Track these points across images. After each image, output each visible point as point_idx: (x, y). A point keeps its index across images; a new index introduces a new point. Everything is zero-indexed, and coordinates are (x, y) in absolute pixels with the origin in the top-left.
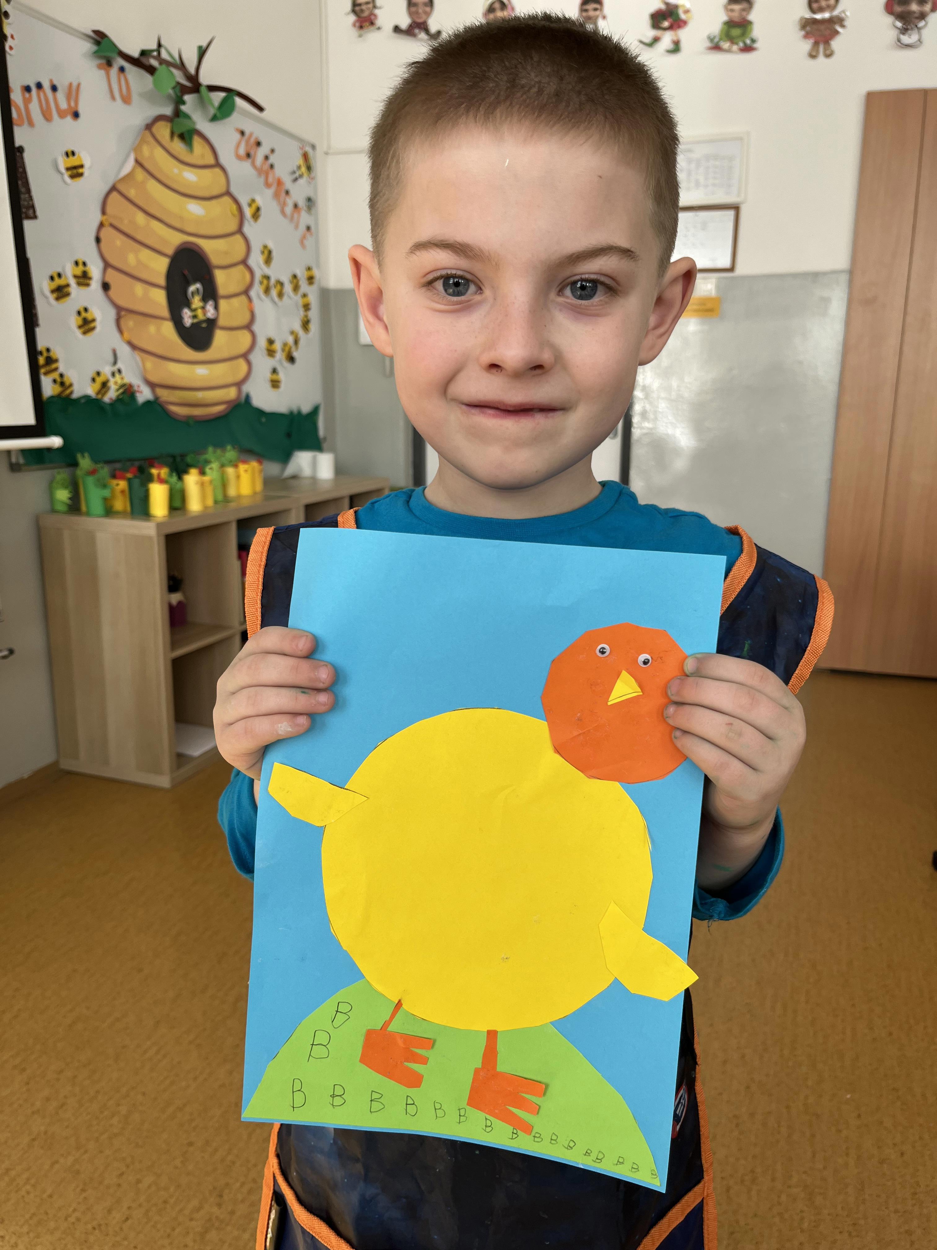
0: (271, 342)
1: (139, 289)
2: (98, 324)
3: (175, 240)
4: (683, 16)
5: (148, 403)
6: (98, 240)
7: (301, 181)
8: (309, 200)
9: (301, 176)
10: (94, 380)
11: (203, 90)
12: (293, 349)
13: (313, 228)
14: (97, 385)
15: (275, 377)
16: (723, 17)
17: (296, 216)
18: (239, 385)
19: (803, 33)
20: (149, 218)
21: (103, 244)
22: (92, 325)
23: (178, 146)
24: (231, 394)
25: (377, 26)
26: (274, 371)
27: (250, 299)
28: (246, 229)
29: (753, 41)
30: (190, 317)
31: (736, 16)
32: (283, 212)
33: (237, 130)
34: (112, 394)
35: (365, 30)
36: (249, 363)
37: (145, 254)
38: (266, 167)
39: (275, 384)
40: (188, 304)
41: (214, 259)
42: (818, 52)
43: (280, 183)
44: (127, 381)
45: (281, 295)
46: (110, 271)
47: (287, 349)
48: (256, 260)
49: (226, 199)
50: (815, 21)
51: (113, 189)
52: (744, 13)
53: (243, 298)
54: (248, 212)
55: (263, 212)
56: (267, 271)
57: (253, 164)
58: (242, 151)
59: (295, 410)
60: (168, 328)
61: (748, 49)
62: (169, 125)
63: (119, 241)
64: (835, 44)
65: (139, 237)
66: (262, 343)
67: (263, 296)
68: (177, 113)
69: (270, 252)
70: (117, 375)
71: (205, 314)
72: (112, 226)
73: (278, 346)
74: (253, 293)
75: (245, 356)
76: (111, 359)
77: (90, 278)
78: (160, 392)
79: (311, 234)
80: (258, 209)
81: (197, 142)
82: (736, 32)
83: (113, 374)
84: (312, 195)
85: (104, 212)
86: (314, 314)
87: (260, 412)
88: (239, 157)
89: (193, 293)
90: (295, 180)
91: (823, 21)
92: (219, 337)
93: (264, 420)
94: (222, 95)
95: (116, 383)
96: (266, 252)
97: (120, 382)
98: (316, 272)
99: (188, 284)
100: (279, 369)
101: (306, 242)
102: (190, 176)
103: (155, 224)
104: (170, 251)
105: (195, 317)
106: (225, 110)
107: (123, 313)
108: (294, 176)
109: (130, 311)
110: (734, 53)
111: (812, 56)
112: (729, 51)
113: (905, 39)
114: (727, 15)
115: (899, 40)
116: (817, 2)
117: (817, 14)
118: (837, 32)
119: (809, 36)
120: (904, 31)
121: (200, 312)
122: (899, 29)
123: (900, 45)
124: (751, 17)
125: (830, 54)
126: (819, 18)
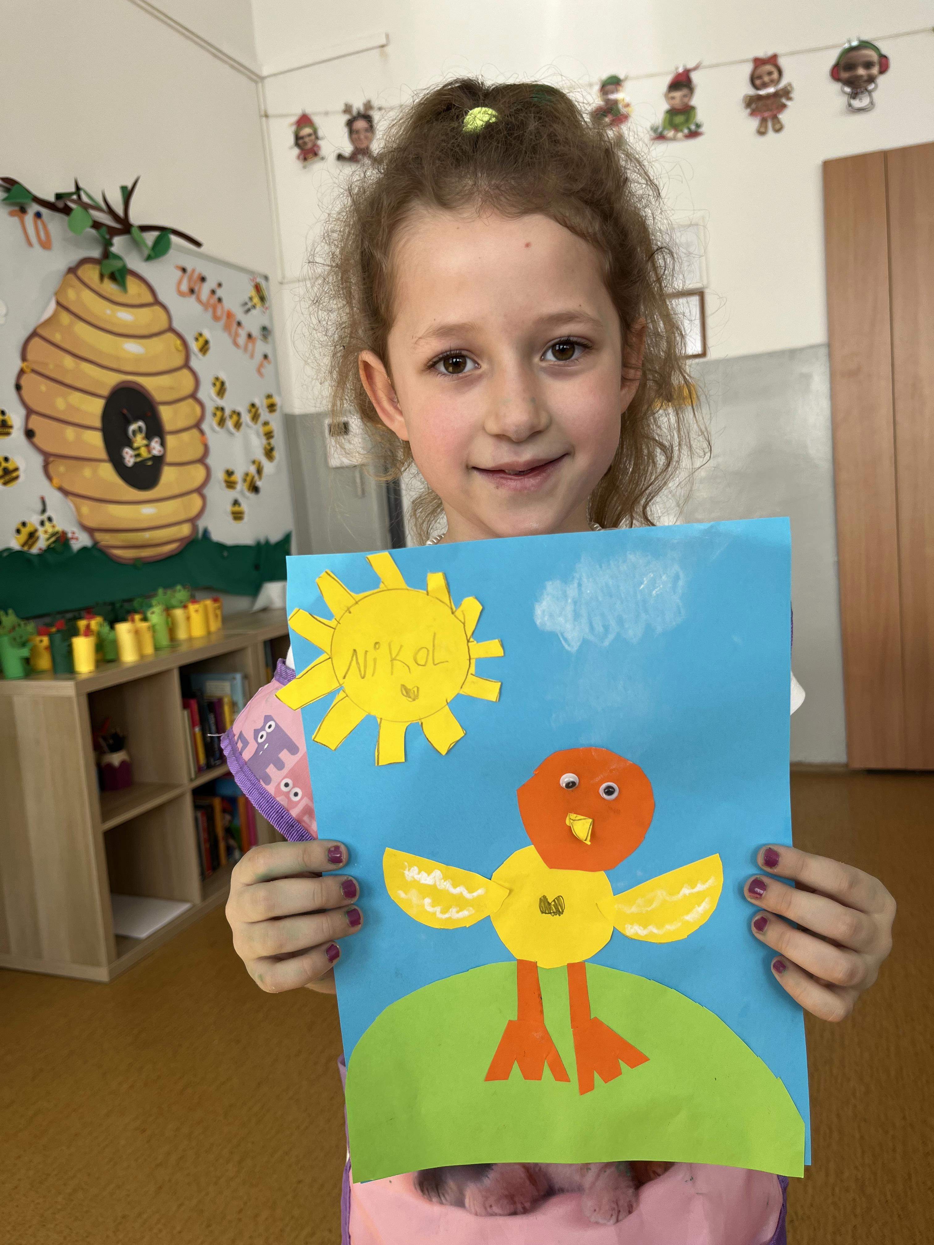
0: (229, 473)
1: (70, 433)
2: (21, 473)
3: (111, 380)
4: (623, 110)
5: (84, 549)
6: (18, 387)
7: (253, 312)
8: (264, 329)
9: (254, 307)
10: (18, 531)
11: (135, 231)
13: (270, 356)
14: (24, 536)
15: (237, 509)
16: (665, 106)
17: (250, 346)
18: (193, 521)
19: (748, 111)
20: (80, 361)
21: (24, 392)
22: (14, 474)
23: (109, 287)
24: (185, 530)
25: (321, 157)
26: (236, 503)
27: (202, 432)
28: (194, 363)
29: (698, 126)
30: (131, 456)
31: (677, 102)
32: (235, 344)
33: (178, 267)
34: (42, 543)
35: (309, 161)
36: (203, 497)
37: (76, 398)
38: (214, 300)
39: (238, 516)
40: (129, 443)
41: (157, 396)
42: (766, 128)
43: (229, 315)
44: (59, 528)
45: (238, 425)
46: (34, 417)
47: (249, 479)
48: (207, 393)
49: (170, 336)
50: (760, 98)
51: (34, 334)
52: (686, 100)
53: (195, 432)
54: (194, 346)
56: (220, 403)
57: (199, 300)
58: (184, 287)
59: (263, 541)
60: (107, 471)
61: (693, 134)
62: (97, 267)
63: (44, 386)
64: (783, 117)
65: (68, 381)
66: (219, 475)
67: (217, 428)
68: (107, 255)
69: (223, 384)
70: (47, 524)
71: (149, 452)
72: (33, 371)
73: (238, 477)
74: (205, 426)
75: (199, 490)
76: (39, 507)
77: (11, 427)
78: (99, 536)
79: (269, 362)
80: (206, 342)
81: (131, 283)
82: (679, 119)
83: (42, 523)
84: (266, 323)
85: (24, 358)
86: (278, 442)
87: (221, 547)
88: (181, 294)
89: (134, 432)
90: (248, 311)
91: (768, 96)
92: (168, 475)
93: (226, 554)
94: (156, 234)
95: (46, 532)
96: (218, 384)
97: (50, 530)
98: (277, 399)
99: (129, 423)
100: (241, 500)
101: (263, 370)
102: (125, 316)
103: (85, 366)
104: (106, 392)
105: (138, 455)
106: (161, 248)
107: (52, 459)
109: (62, 457)
110: (680, 140)
111: (761, 132)
112: (674, 139)
113: (856, 103)
114: (669, 104)
115: (850, 105)
116: (760, 77)
117: (761, 90)
118: (784, 106)
119: (756, 113)
120: (854, 95)
121: (143, 450)
122: (849, 94)
123: (852, 110)
124: (693, 103)
125: (779, 129)
126: (764, 94)
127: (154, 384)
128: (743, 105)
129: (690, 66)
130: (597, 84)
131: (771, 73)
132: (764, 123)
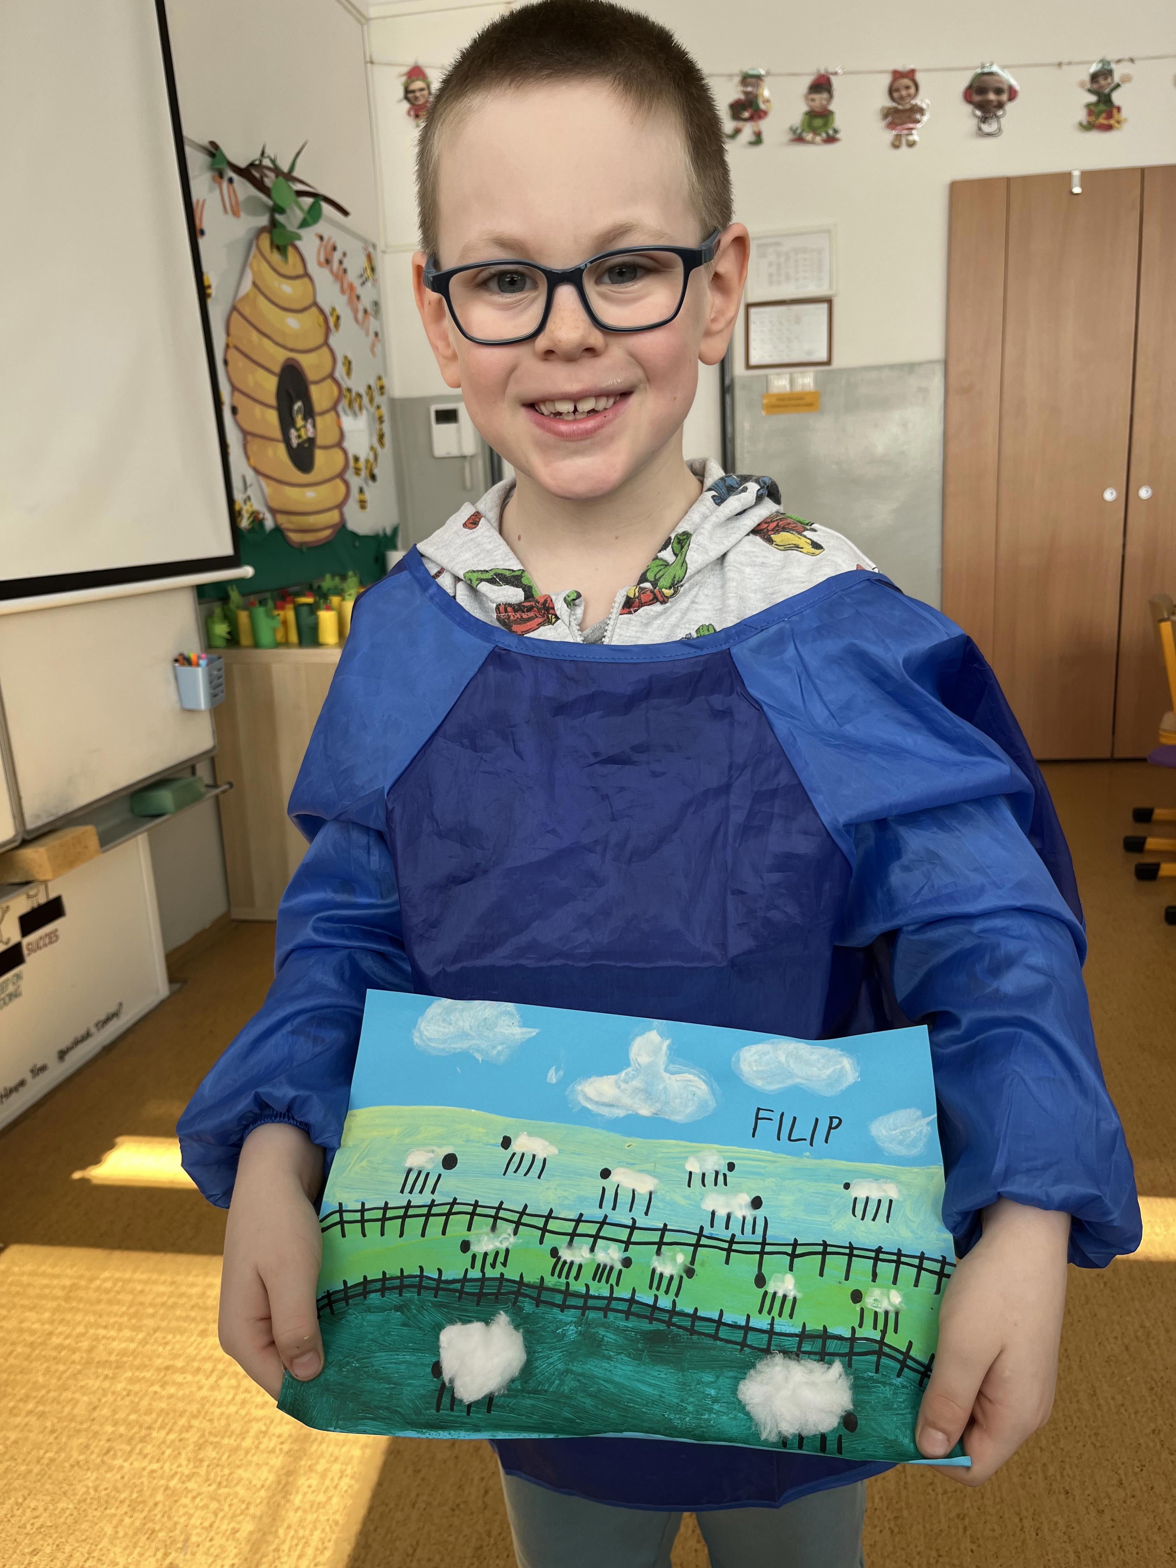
0: (357, 459)
1: (258, 409)
3: (280, 356)
4: (762, 106)
5: (273, 531)
6: (226, 362)
7: (369, 284)
8: (375, 304)
9: (367, 279)
12: (374, 466)
13: (380, 335)
15: (362, 497)
17: (366, 322)
18: (340, 506)
19: (885, 122)
20: (260, 336)
21: (229, 367)
23: (276, 257)
24: (333, 518)
26: (361, 491)
27: (338, 416)
28: (333, 341)
29: (836, 131)
30: (296, 437)
31: (816, 105)
32: (356, 320)
33: (320, 235)
34: (245, 523)
36: (347, 484)
37: (261, 372)
38: (341, 272)
39: (363, 504)
40: (293, 424)
41: (311, 374)
42: (900, 141)
43: (351, 287)
44: (255, 508)
45: (361, 408)
46: (235, 393)
47: (369, 466)
48: (340, 372)
49: (314, 310)
50: (896, 111)
51: (234, 308)
52: (825, 103)
53: (333, 414)
54: (332, 321)
55: (342, 321)
56: (349, 384)
57: (331, 271)
58: (322, 259)
59: (381, 533)
60: (282, 451)
61: (831, 139)
62: (268, 236)
63: (241, 362)
64: (916, 132)
65: (255, 357)
66: (352, 462)
67: (348, 411)
68: (274, 224)
69: (350, 363)
70: (248, 503)
71: (306, 433)
72: (235, 346)
73: (362, 464)
74: (340, 409)
75: (341, 475)
76: (241, 486)
79: (379, 341)
80: (338, 318)
81: (291, 252)
82: (818, 122)
83: (245, 502)
84: (375, 298)
85: (228, 334)
86: (386, 427)
87: (354, 535)
88: (320, 264)
89: (296, 413)
90: (363, 283)
91: (904, 111)
92: (320, 456)
93: (357, 544)
94: (311, 200)
95: (248, 511)
96: (347, 363)
97: (250, 510)
98: (385, 382)
99: (293, 402)
100: (365, 488)
101: (375, 349)
102: (287, 289)
103: (266, 341)
104: (277, 369)
105: (299, 437)
106: (312, 216)
107: (249, 438)
108: (361, 281)
109: (254, 435)
110: (818, 144)
111: (896, 146)
112: (812, 142)
113: (986, 128)
114: (808, 105)
115: (980, 129)
116: (898, 90)
117: (899, 104)
118: (918, 122)
119: (892, 126)
120: (984, 120)
121: (303, 431)
122: (979, 117)
123: (981, 134)
124: (832, 107)
125: (911, 144)
126: (900, 107)
127: (307, 362)
128: (880, 117)
129: (831, 70)
130: (737, 75)
131: (908, 88)
132: (898, 137)
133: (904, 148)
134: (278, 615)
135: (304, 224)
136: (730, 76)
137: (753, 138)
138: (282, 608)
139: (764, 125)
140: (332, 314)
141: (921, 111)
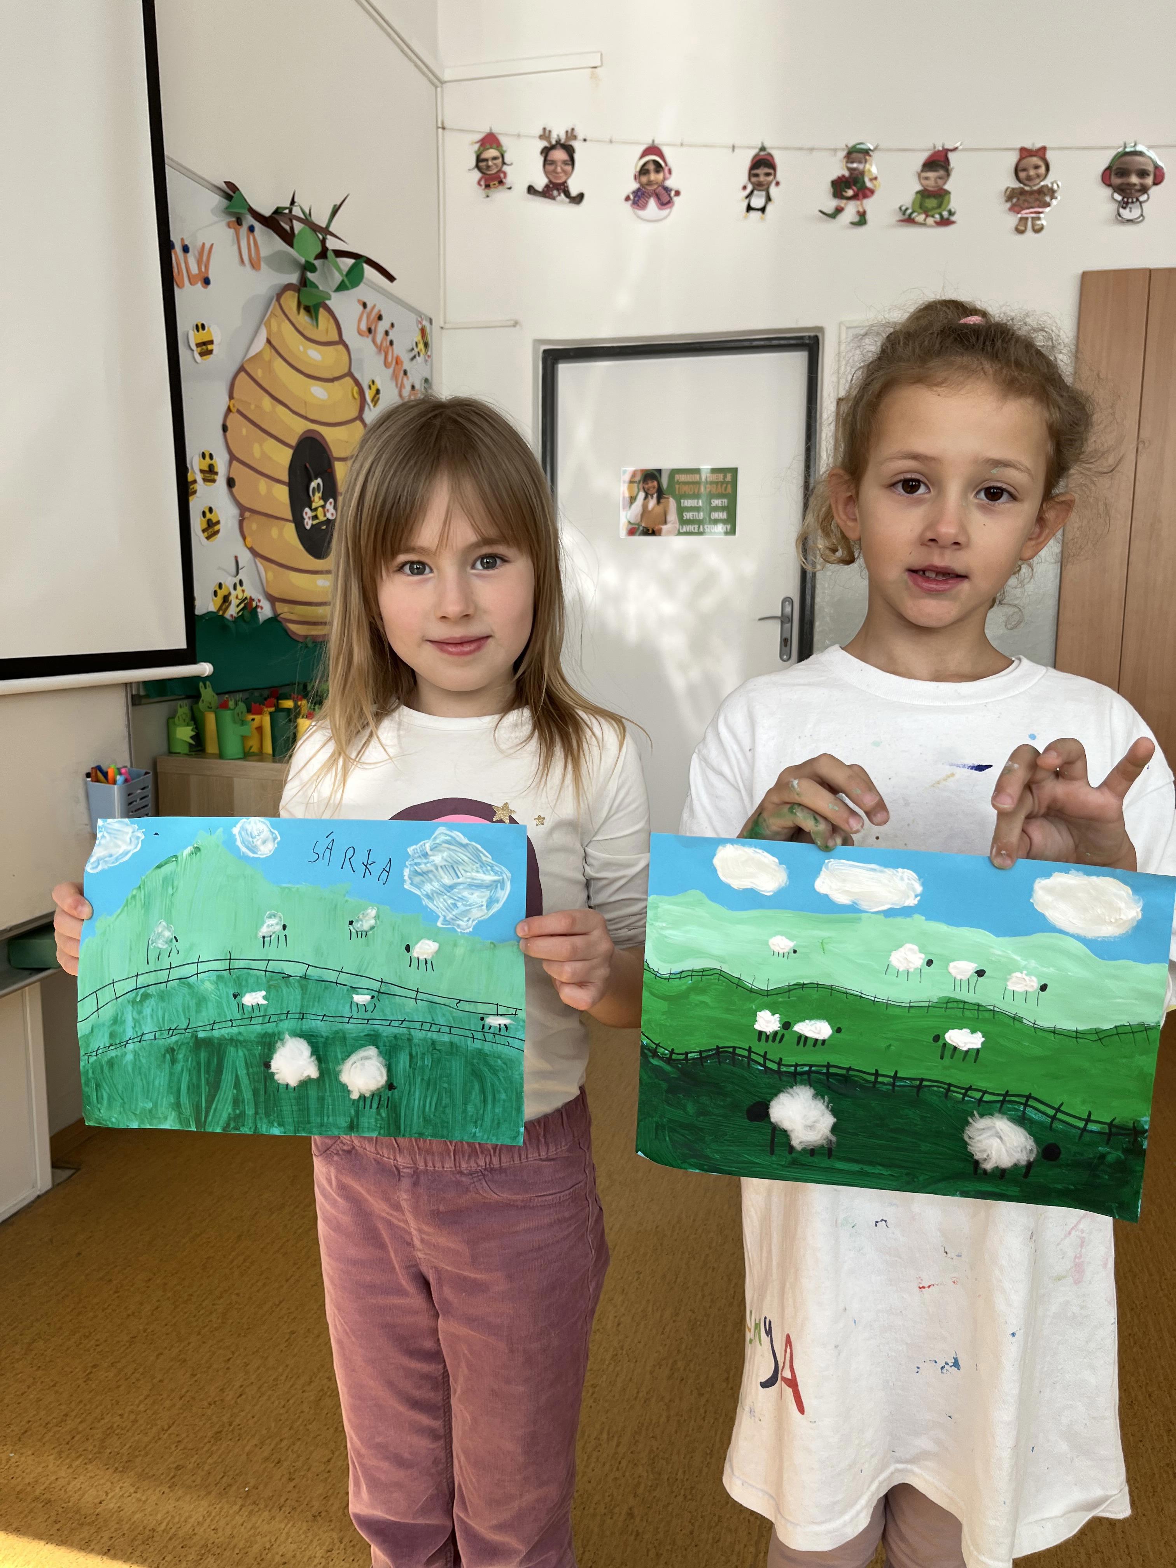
1: (263, 484)
2: (220, 527)
3: (298, 428)
4: (869, 184)
5: (269, 621)
6: (225, 428)
7: (419, 360)
8: (426, 381)
9: (419, 354)
10: (215, 594)
11: (330, 254)
14: (219, 600)
19: (1009, 205)
20: (274, 402)
21: (228, 433)
22: (216, 528)
23: (303, 319)
25: (507, 186)
28: (367, 415)
29: (951, 213)
30: (310, 518)
31: (931, 184)
33: (359, 301)
34: (233, 611)
35: (492, 190)
37: (270, 445)
38: (387, 342)
41: (336, 451)
42: (1026, 227)
43: (398, 361)
44: (247, 594)
46: (235, 464)
49: (348, 380)
50: (1022, 192)
51: (242, 369)
52: (940, 182)
54: (369, 395)
55: (381, 395)
57: (374, 341)
58: (364, 327)
60: (290, 531)
61: (945, 222)
62: (296, 295)
63: (245, 429)
64: (1045, 216)
65: (264, 425)
68: (304, 282)
70: (239, 588)
71: (325, 515)
72: (239, 412)
76: (234, 568)
77: (216, 473)
78: (282, 608)
80: (378, 392)
81: (323, 316)
82: (931, 203)
83: (235, 588)
84: (428, 375)
85: (231, 397)
88: (360, 333)
89: (314, 488)
90: (414, 357)
91: (1032, 193)
94: (350, 261)
95: (237, 597)
97: (240, 597)
102: (315, 355)
103: (280, 408)
104: (293, 442)
106: (353, 279)
107: (247, 514)
108: (412, 354)
109: (253, 511)
110: (931, 226)
111: (1020, 231)
112: (923, 224)
113: (1126, 214)
114: (922, 185)
115: (1119, 215)
116: (1024, 170)
117: (1025, 185)
118: (1048, 205)
119: (1015, 209)
120: (1124, 205)
121: (320, 511)
122: (1119, 202)
123: (1120, 220)
124: (947, 187)
125: (1038, 230)
126: (1027, 188)
127: (330, 435)
128: (1003, 199)
129: (949, 146)
130: (843, 150)
131: (1037, 167)
132: (1024, 220)
133: (1029, 233)
134: (253, 720)
135: (341, 287)
136: (835, 150)
137: (856, 219)
138: (260, 712)
139: (869, 204)
140: (370, 387)
141: (1052, 193)
